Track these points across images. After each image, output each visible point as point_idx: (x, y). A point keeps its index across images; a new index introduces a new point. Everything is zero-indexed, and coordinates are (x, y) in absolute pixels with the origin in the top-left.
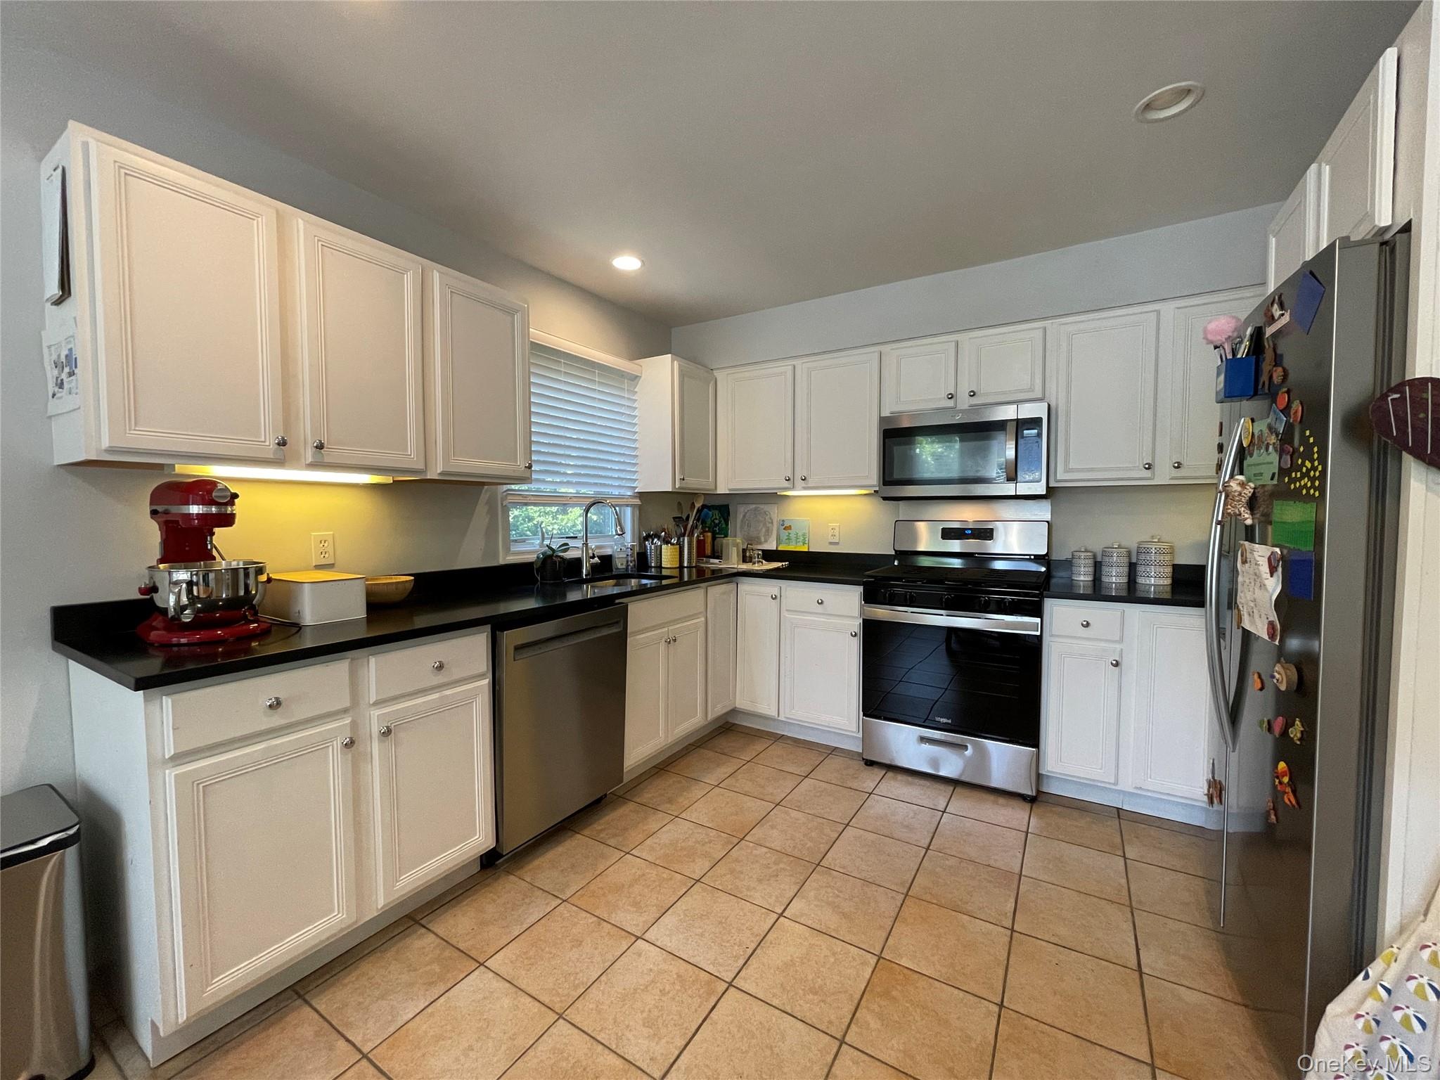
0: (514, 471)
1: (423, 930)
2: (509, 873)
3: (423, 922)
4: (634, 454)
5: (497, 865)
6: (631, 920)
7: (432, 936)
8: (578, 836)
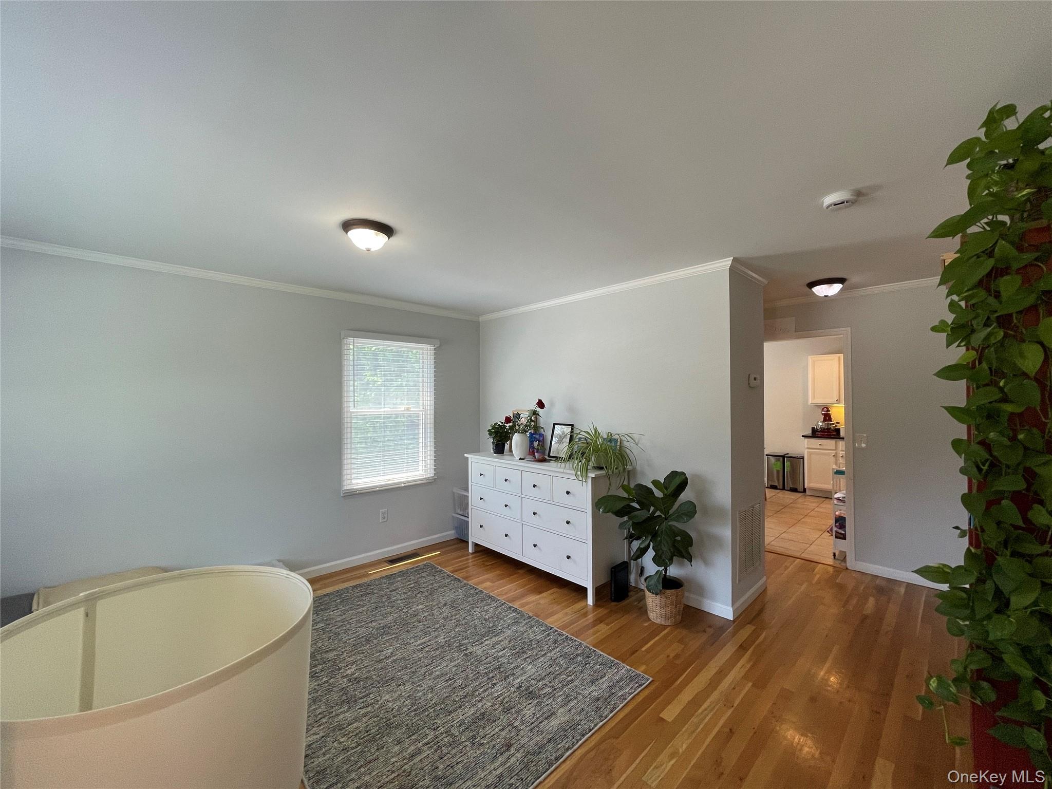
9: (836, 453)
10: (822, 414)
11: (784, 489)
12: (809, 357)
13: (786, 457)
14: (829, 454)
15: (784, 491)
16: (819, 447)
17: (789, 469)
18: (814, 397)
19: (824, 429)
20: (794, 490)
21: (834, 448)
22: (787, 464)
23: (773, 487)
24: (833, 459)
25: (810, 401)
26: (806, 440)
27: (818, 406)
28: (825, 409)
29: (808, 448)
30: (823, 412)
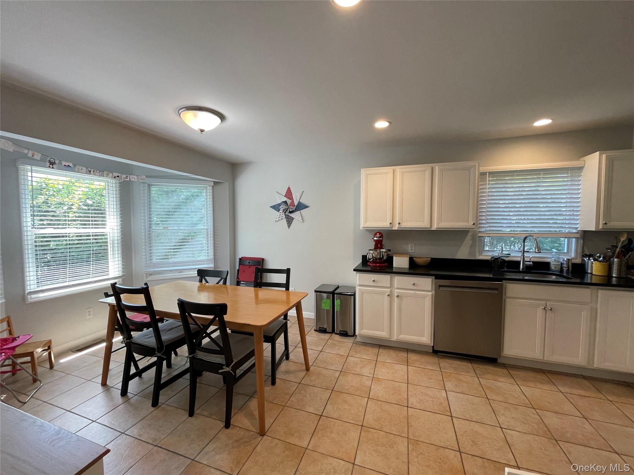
0: (467, 226)
1: (407, 353)
2: (438, 357)
3: (408, 352)
4: (578, 209)
5: (437, 354)
6: (449, 385)
7: (406, 355)
8: (470, 364)
9: (391, 291)
10: (375, 240)
11: (333, 331)
12: (362, 170)
13: (337, 294)
14: (383, 293)
15: (334, 335)
16: (372, 284)
17: (339, 308)
18: (366, 221)
19: (376, 259)
20: (344, 334)
21: (389, 286)
22: (337, 302)
23: (322, 331)
24: (386, 299)
25: (362, 225)
26: (358, 274)
27: (369, 231)
28: (378, 235)
29: (360, 285)
30: (375, 239)
